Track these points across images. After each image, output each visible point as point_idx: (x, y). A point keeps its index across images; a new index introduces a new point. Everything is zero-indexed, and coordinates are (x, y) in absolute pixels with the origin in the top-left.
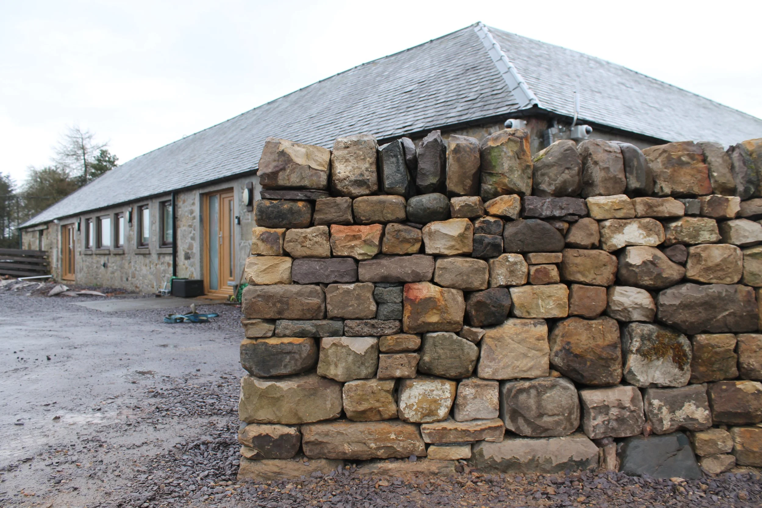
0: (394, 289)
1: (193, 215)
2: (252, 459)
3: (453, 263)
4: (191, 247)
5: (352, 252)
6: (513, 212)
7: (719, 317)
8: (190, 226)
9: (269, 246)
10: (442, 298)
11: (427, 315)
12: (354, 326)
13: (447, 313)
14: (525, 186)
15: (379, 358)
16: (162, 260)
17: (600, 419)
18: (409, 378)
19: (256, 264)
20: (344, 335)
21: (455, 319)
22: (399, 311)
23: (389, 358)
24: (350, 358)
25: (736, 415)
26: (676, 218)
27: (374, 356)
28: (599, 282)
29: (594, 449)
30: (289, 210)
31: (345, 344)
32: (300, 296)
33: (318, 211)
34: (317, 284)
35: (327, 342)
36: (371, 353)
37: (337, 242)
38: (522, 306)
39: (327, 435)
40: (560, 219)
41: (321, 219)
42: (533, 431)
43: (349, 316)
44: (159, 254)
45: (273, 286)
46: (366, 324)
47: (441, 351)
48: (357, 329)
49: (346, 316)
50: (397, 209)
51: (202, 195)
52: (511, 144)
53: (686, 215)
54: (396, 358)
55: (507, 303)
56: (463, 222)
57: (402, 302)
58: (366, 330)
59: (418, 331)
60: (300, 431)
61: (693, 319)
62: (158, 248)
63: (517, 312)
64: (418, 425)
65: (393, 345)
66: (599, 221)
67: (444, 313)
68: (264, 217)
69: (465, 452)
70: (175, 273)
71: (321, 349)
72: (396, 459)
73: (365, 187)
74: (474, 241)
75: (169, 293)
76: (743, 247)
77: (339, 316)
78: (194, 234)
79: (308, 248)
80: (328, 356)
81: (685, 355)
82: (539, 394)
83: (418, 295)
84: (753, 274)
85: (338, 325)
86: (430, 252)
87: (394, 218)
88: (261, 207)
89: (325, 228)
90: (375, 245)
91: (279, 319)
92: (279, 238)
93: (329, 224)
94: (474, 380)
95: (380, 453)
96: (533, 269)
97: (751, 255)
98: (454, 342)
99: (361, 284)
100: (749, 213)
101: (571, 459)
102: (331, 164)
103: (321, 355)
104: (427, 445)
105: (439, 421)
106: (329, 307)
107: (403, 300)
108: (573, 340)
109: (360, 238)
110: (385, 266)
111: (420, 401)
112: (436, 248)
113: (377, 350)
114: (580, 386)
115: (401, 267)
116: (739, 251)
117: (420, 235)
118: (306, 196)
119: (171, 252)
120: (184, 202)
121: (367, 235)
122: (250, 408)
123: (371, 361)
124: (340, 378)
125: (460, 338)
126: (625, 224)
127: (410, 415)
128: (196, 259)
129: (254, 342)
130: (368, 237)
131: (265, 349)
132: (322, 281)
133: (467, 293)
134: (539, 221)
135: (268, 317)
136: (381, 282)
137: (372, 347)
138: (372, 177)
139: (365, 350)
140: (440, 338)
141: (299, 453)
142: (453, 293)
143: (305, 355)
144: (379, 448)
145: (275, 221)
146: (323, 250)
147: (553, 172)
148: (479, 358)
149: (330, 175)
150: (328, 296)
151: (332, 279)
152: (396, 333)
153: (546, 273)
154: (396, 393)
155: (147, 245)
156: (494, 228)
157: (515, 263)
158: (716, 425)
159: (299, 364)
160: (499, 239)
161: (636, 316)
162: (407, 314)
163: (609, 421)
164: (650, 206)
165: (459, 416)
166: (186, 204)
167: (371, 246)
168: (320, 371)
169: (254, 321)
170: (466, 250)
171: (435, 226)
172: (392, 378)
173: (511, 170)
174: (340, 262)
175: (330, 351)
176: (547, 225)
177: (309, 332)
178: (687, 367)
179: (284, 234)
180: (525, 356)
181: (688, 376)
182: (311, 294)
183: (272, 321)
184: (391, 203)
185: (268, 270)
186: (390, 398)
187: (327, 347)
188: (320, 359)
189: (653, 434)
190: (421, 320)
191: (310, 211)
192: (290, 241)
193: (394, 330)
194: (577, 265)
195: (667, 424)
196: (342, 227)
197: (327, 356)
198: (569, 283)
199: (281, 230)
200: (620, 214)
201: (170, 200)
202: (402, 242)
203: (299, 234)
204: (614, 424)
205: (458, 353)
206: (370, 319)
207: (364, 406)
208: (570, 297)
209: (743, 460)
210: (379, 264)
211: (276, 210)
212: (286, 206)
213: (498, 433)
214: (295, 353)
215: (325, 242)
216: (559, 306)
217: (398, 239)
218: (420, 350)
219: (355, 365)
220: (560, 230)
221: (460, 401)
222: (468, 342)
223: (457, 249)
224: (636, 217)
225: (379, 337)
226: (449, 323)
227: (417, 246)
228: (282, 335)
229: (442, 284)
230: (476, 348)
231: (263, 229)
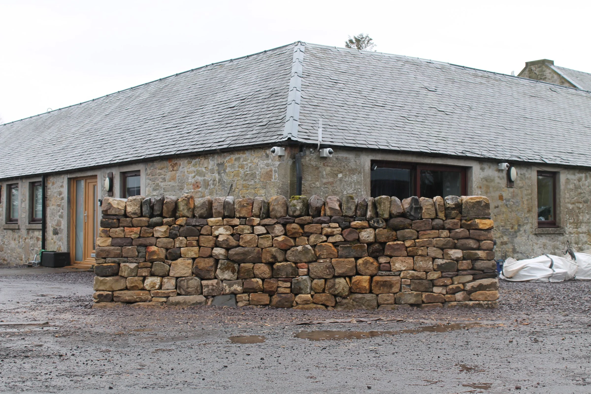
0: (143, 248)
1: (61, 196)
2: (97, 302)
3: (162, 240)
4: (59, 224)
5: (131, 236)
6: (183, 224)
7: (248, 258)
8: (59, 206)
9: (104, 234)
10: (158, 251)
11: (153, 256)
12: (130, 259)
13: (160, 256)
14: (189, 214)
15: (138, 270)
16: (31, 234)
17: (206, 289)
18: (147, 276)
19: (101, 240)
20: (127, 262)
21: (162, 258)
22: (145, 255)
23: (141, 270)
24: (129, 270)
25: (250, 289)
26: (237, 226)
28: (209, 246)
29: (204, 299)
31: (128, 265)
32: (114, 250)
33: (121, 223)
34: (120, 246)
35: (122, 264)
37: (126, 233)
38: (183, 253)
39: (121, 294)
40: (198, 226)
41: (121, 225)
42: (185, 293)
43: (129, 257)
44: (28, 230)
45: (105, 247)
46: (134, 259)
47: (157, 268)
48: (131, 261)
50: (146, 222)
51: (69, 179)
52: (184, 201)
53: (240, 224)
54: (143, 270)
55: (178, 252)
56: (166, 227)
57: (146, 252)
58: (134, 261)
59: (151, 261)
60: (113, 293)
61: (239, 258)
62: (27, 224)
63: (182, 256)
64: (149, 291)
65: (143, 266)
66: (211, 227)
68: (103, 225)
69: (164, 299)
70: (44, 247)
71: (120, 267)
72: (143, 302)
73: (136, 215)
74: (170, 233)
75: (38, 264)
76: (258, 235)
77: (126, 256)
78: (62, 213)
79: (117, 235)
81: (235, 270)
82: (188, 281)
83: (151, 250)
84: (261, 244)
85: (126, 259)
86: (156, 237)
87: (145, 225)
88: (102, 221)
91: (107, 258)
92: (108, 232)
93: (124, 227)
94: (169, 277)
95: (138, 299)
96: (188, 242)
97: (261, 238)
98: (162, 265)
99: (133, 246)
100: (262, 224)
101: (197, 302)
102: (126, 207)
103: (120, 269)
104: (152, 297)
105: (156, 290)
106: (123, 254)
108: (199, 265)
109: (134, 232)
110: (141, 241)
111: (150, 283)
112: (157, 235)
113: (137, 267)
114: (202, 279)
115: (146, 241)
116: (256, 237)
117: (152, 231)
118: (117, 218)
119: (41, 228)
120: (53, 184)
121: (136, 231)
122: (97, 286)
123: (136, 271)
124: (126, 276)
125: (164, 264)
126: (219, 228)
127: (147, 288)
128: (64, 234)
129: (99, 265)
131: (102, 267)
133: (167, 249)
134: (191, 227)
135: (103, 257)
136: (140, 246)
138: (138, 212)
139: (134, 267)
140: (157, 264)
141: (112, 301)
142: (162, 249)
143: (115, 269)
144: (137, 298)
145: (106, 226)
146: (122, 235)
147: (198, 210)
148: (169, 270)
149: (125, 211)
150: (123, 250)
151: (125, 244)
153: (192, 243)
154: (143, 281)
155: (17, 220)
156: (176, 229)
157: (182, 240)
158: (244, 293)
159: (113, 272)
160: (177, 232)
161: (221, 257)
162: (147, 256)
163: (209, 290)
164: (228, 222)
165: (163, 288)
166: (55, 186)
167: (137, 234)
168: (120, 274)
169: (98, 258)
170: (166, 236)
171: (157, 228)
172: (142, 276)
173: (183, 209)
174: (127, 239)
176: (193, 228)
177: (117, 262)
178: (236, 274)
179: (109, 230)
180: (184, 269)
181: (236, 277)
182: (117, 250)
183: (105, 258)
184: (144, 221)
185: (104, 242)
186: (141, 282)
187: (122, 266)
189: (223, 294)
190: (151, 258)
191: (118, 223)
192: (111, 233)
193: (143, 261)
194: (202, 241)
195: (227, 291)
196: (128, 228)
197: (122, 269)
198: (200, 247)
199: (108, 229)
200: (218, 224)
201: (40, 181)
202: (147, 233)
203: (114, 230)
204: (211, 291)
205: (163, 268)
206: (136, 257)
207: (133, 285)
208: (199, 251)
209: (251, 303)
210: (139, 240)
211: (107, 222)
212: (110, 221)
213: (174, 293)
214: (112, 268)
215: (122, 233)
216: (196, 254)
217: (145, 232)
218: (151, 267)
219: (130, 272)
220: (198, 230)
221: (163, 283)
222: (166, 265)
223: (164, 236)
224: (224, 225)
225: (138, 263)
226: (160, 259)
227: (151, 235)
228: (108, 263)
229: (158, 246)
230: (169, 267)
231: (103, 228)
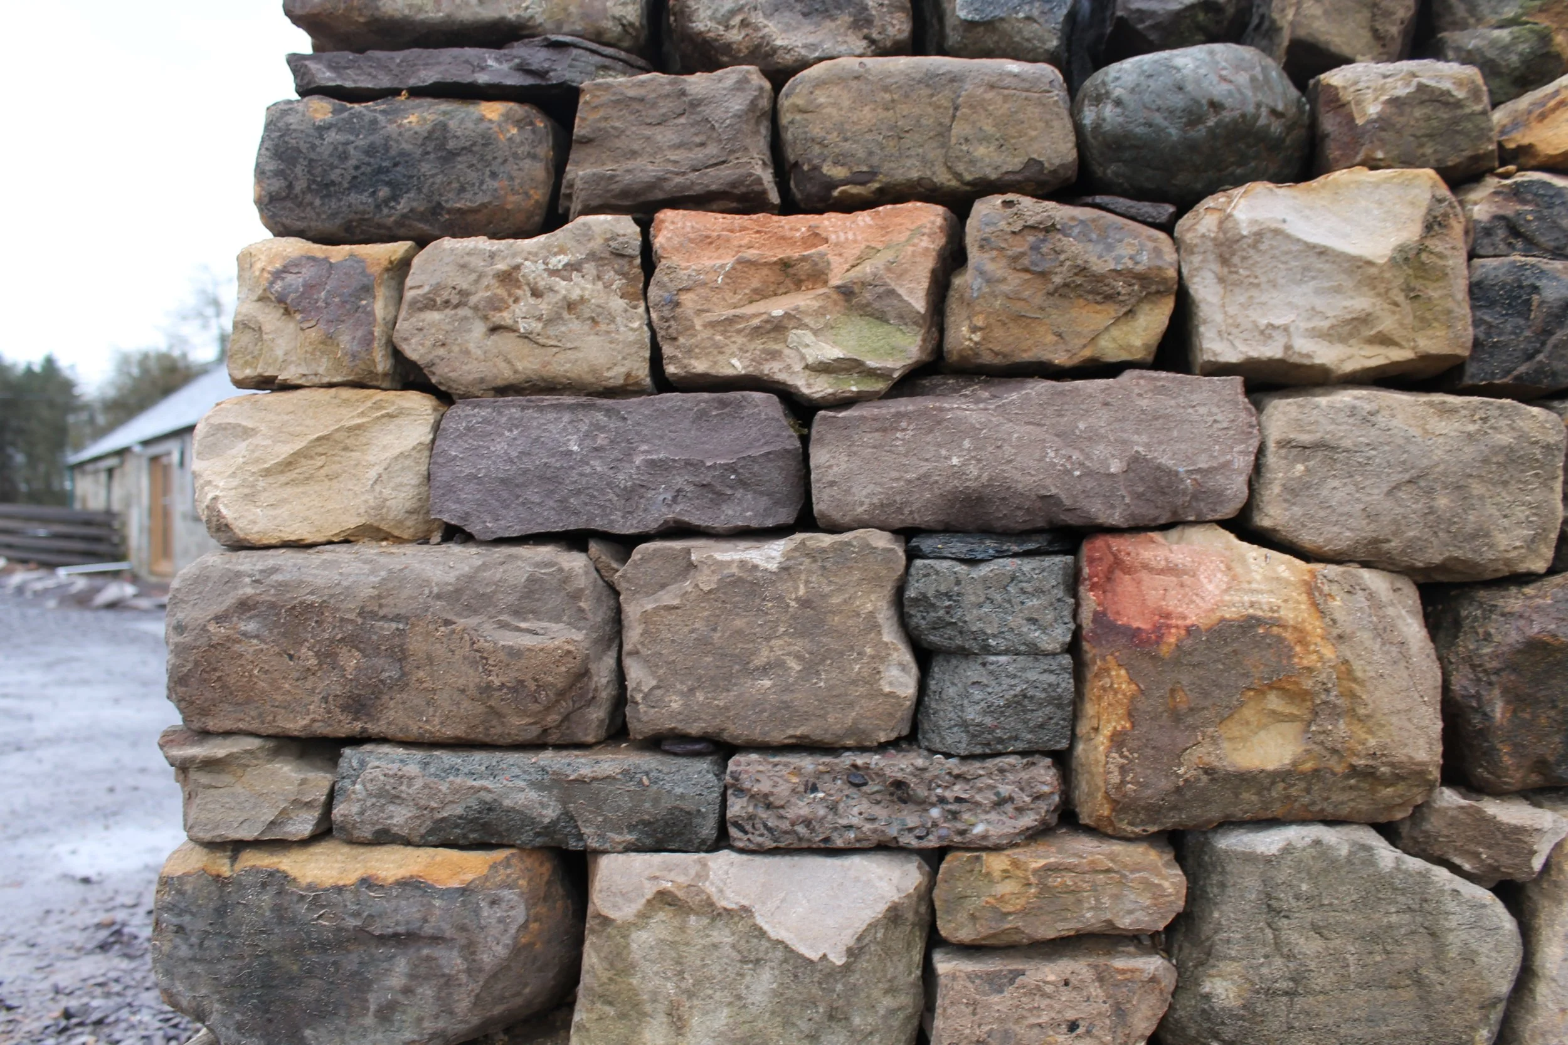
0: (1027, 565)
3: (1368, 419)
5: (774, 355)
9: (313, 334)
10: (1315, 626)
11: (1233, 729)
12: (783, 791)
13: (1352, 713)
15: (928, 975)
19: (247, 433)
20: (721, 841)
21: (1400, 754)
22: (1056, 702)
23: (995, 983)
24: (762, 986)
27: (906, 970)
30: (429, 137)
31: (729, 900)
32: (471, 609)
33: (587, 141)
34: (576, 540)
35: (624, 880)
36: (887, 951)
37: (687, 299)
41: (598, 179)
43: (757, 734)
45: (328, 554)
46: (857, 779)
47: (1309, 946)
48: (801, 808)
49: (735, 731)
50: (1033, 111)
54: (1038, 990)
56: (1408, 184)
57: (1074, 648)
58: (857, 812)
59: (1170, 821)
65: (1024, 912)
67: (1335, 713)
68: (300, 186)
71: (590, 923)
73: (845, 18)
74: (1478, 292)
77: (694, 729)
79: (525, 337)
80: (629, 969)
83: (1172, 604)
85: (688, 780)
86: (1231, 356)
87: (1012, 163)
88: (287, 131)
89: (626, 227)
90: (905, 317)
91: (357, 741)
92: (367, 290)
93: (642, 206)
98: (1379, 887)
99: (826, 540)
103: (591, 957)
106: (635, 673)
107: (1077, 635)
109: (818, 276)
110: (973, 432)
112: (1266, 333)
113: (922, 932)
115: (1066, 436)
117: (1169, 255)
118: (523, 69)
121: (860, 260)
123: (888, 1002)
125: (1415, 864)
129: (223, 866)
130: (867, 269)
131: (278, 909)
132: (598, 524)
133: (1445, 596)
135: (296, 725)
136: (948, 529)
137: (894, 915)
139: (848, 939)
140: (1299, 866)
142: (1371, 596)
143: (501, 951)
145: (354, 198)
146: (610, 345)
150: (633, 610)
151: (659, 510)
152: (1036, 835)
159: (463, 1003)
162: (1103, 721)
167: (881, 317)
169: (218, 749)
170: (1432, 345)
171: (1251, 208)
174: (702, 415)
175: (642, 940)
177: (527, 820)
179: (400, 270)
182: (533, 598)
183: (319, 749)
184: (998, 82)
185: (306, 466)
187: (623, 912)
188: (586, 979)
190: (1202, 754)
191: (545, 150)
192: (429, 304)
193: (1029, 820)
196: (717, 222)
197: (622, 965)
199: (381, 253)
202: (1065, 291)
203: (478, 263)
205: (1412, 952)
206: (882, 748)
210: (937, 421)
211: (362, 141)
212: (416, 121)
214: (436, 939)
215: (618, 304)
217: (1044, 275)
218: (1181, 935)
219: (787, 1023)
222: (1459, 883)
223: (1384, 340)
225: (933, 857)
226: (1368, 775)
227: (1152, 322)
228: (367, 833)
229: (1307, 538)
230: (1505, 921)
231: (295, 247)
